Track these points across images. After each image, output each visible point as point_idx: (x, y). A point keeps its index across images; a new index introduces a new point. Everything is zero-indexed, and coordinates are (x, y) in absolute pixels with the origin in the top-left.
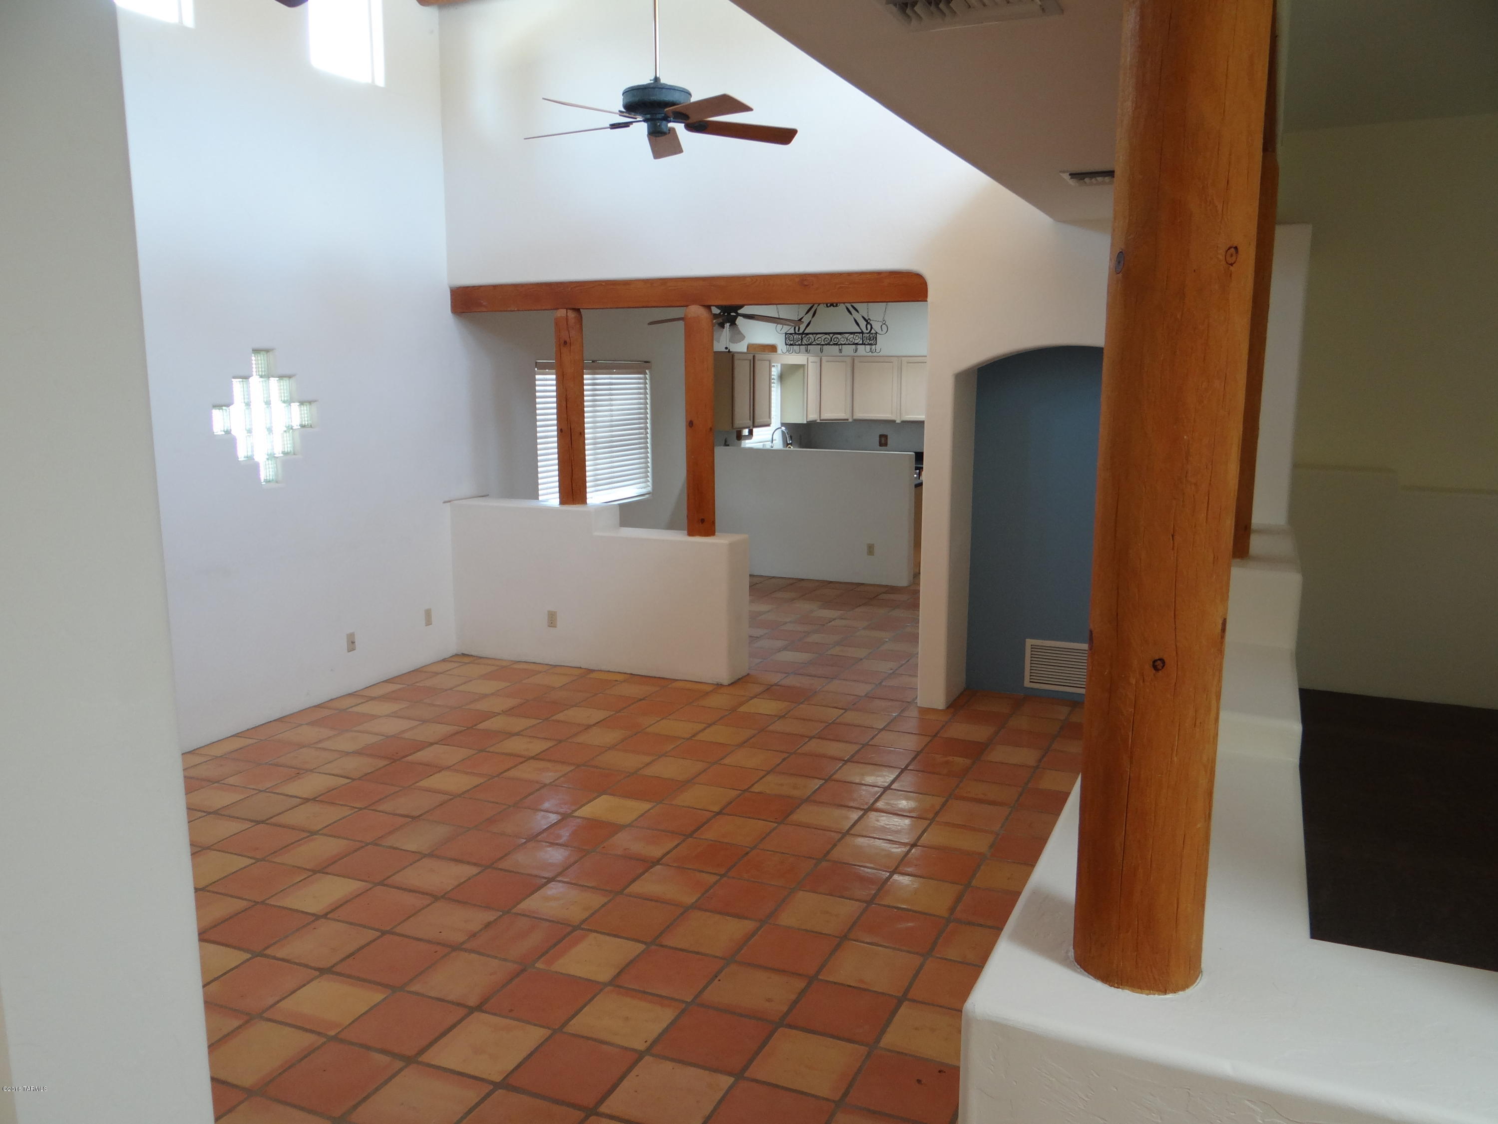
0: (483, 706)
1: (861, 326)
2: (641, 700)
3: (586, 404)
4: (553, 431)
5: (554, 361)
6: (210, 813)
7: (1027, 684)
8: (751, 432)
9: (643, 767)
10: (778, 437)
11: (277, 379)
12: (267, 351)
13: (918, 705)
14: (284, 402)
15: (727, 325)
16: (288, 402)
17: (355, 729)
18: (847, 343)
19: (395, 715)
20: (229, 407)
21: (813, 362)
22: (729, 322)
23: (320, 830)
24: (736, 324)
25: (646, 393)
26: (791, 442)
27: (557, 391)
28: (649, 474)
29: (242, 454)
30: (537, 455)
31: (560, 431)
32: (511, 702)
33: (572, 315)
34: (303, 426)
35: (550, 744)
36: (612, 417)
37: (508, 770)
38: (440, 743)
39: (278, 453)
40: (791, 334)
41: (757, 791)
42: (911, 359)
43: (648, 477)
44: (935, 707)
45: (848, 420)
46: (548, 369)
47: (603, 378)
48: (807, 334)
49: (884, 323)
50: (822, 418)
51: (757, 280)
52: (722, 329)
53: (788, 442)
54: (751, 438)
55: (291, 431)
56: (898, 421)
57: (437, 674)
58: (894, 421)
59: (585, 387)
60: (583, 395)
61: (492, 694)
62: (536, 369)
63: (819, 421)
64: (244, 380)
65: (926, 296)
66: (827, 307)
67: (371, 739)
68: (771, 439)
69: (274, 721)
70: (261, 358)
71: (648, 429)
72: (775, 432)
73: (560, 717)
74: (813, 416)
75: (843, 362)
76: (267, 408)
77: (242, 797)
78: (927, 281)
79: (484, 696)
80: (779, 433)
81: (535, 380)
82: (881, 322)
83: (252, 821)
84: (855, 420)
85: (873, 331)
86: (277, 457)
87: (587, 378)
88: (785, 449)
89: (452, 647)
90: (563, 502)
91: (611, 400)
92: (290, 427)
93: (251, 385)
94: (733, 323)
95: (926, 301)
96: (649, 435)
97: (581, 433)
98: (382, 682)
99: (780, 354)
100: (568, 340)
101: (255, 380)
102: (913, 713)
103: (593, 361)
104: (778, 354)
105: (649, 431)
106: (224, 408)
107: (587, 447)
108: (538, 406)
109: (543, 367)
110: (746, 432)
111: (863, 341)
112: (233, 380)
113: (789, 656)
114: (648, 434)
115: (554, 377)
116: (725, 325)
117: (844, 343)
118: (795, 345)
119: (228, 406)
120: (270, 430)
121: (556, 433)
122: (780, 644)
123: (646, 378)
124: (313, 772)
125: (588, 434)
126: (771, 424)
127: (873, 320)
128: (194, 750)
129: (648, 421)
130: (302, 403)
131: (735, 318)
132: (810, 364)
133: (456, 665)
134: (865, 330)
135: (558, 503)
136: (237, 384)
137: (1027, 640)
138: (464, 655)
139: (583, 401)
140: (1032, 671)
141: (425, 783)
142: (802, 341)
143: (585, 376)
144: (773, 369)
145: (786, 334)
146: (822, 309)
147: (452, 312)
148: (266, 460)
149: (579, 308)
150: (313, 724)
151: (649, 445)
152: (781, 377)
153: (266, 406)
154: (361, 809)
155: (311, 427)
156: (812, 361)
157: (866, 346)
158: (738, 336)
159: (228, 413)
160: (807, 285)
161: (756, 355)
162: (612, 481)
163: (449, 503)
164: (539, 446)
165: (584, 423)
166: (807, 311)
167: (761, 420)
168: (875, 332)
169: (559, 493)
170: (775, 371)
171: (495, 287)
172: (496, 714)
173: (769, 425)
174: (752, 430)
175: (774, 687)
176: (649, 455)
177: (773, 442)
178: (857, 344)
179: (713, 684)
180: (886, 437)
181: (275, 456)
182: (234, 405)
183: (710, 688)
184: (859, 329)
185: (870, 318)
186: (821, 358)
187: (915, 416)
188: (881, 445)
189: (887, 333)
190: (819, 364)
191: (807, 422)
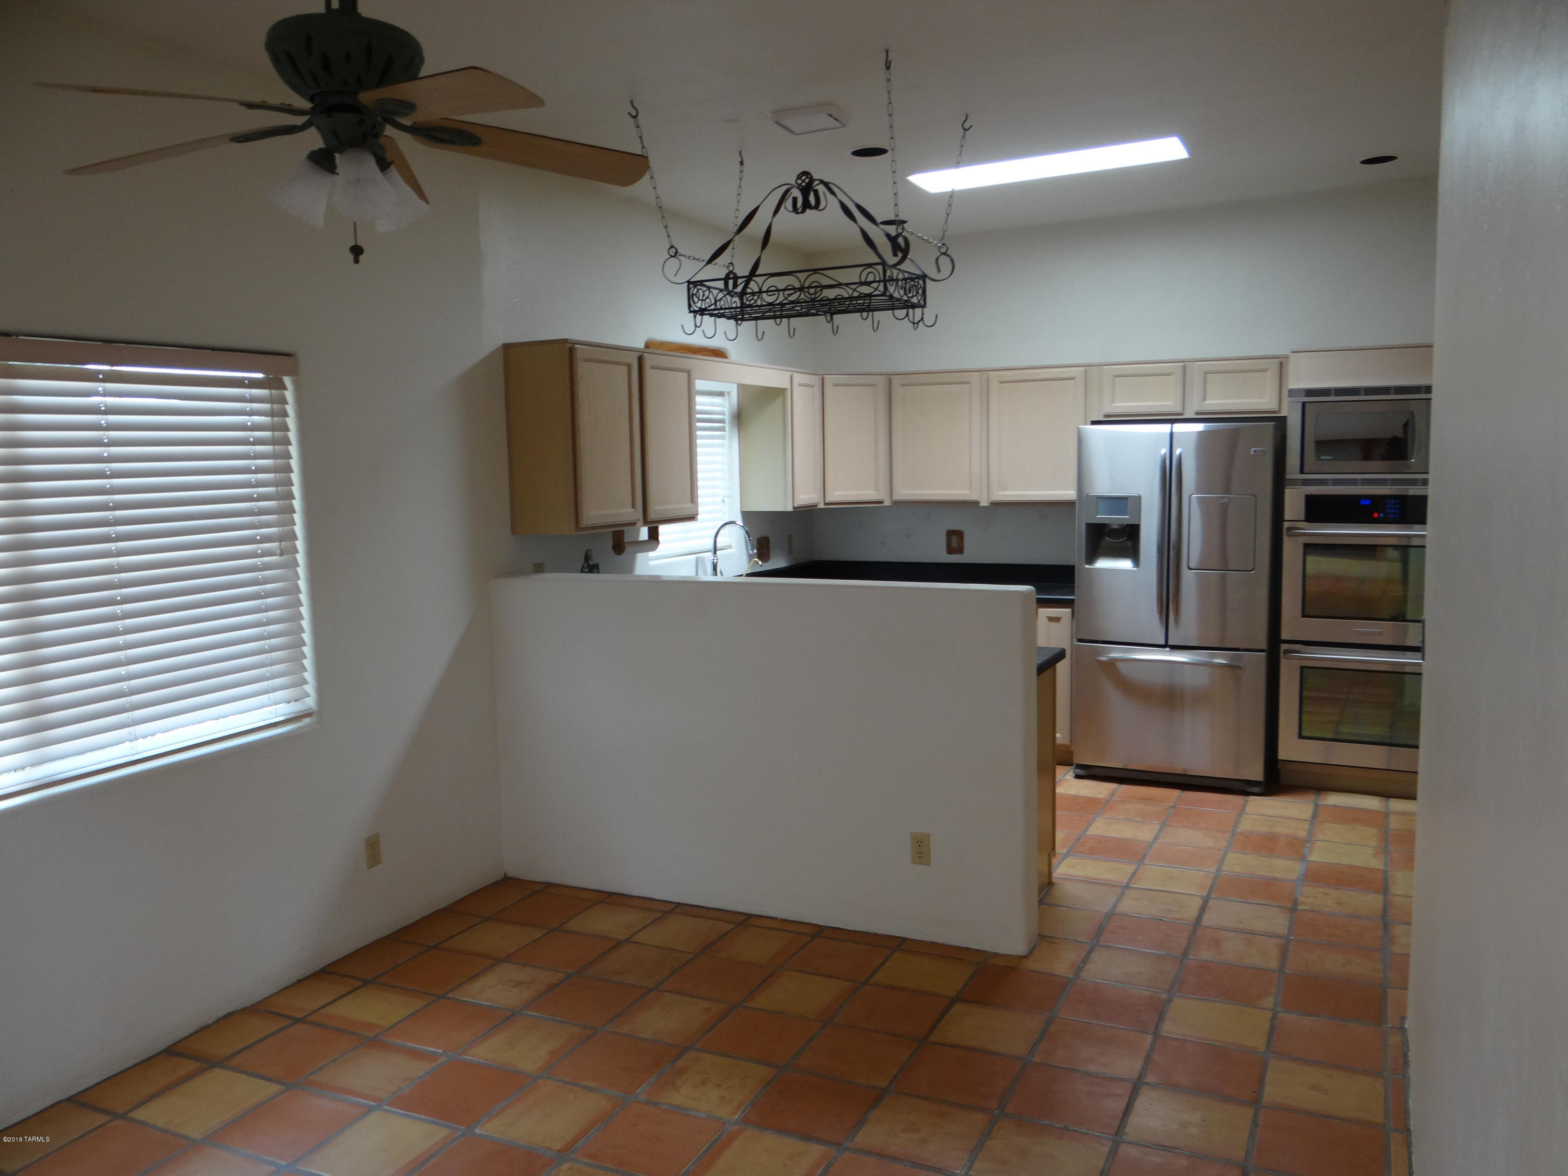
8: (654, 535)
21: (806, 385)
25: (283, 441)
40: (706, 285)
42: (1009, 375)
43: (304, 670)
45: (882, 502)
49: (943, 250)
50: (830, 499)
54: (654, 549)
56: (984, 503)
58: (975, 503)
63: (821, 506)
68: (711, 546)
71: (295, 539)
72: (721, 533)
74: (807, 496)
75: (865, 385)
84: (896, 503)
96: (300, 558)
105: (299, 544)
110: (638, 535)
114: (297, 552)
123: (281, 401)
126: (697, 514)
129: (296, 517)
132: (797, 388)
145: (691, 284)
152: (740, 418)
156: (802, 382)
161: (645, 355)
167: (671, 507)
168: (919, 273)
173: (692, 518)
174: (654, 529)
180: (959, 534)
184: (876, 258)
186: (823, 379)
187: (1019, 493)
188: (950, 551)
189: (951, 274)
190: (817, 390)
191: (794, 508)
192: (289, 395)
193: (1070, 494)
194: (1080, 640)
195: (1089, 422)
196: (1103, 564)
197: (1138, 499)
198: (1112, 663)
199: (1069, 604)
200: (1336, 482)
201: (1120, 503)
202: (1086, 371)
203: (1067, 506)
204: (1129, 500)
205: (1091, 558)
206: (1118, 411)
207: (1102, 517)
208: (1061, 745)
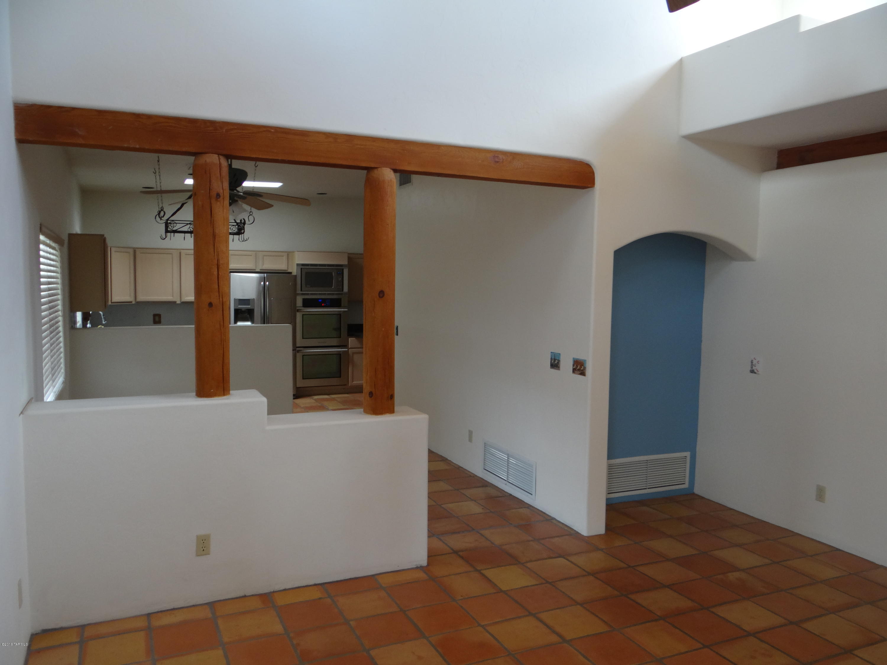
13: (585, 535)
33: (224, 162)
45: (131, 302)
56: (179, 302)
75: (126, 252)
84: (136, 303)
100: (221, 192)
147: (17, 139)
160: (497, 162)
163: (22, 415)
180: (159, 316)
188: (154, 321)
196: (240, 323)
197: (254, 300)
200: (312, 294)
204: (250, 300)
205: (235, 322)
207: (240, 307)
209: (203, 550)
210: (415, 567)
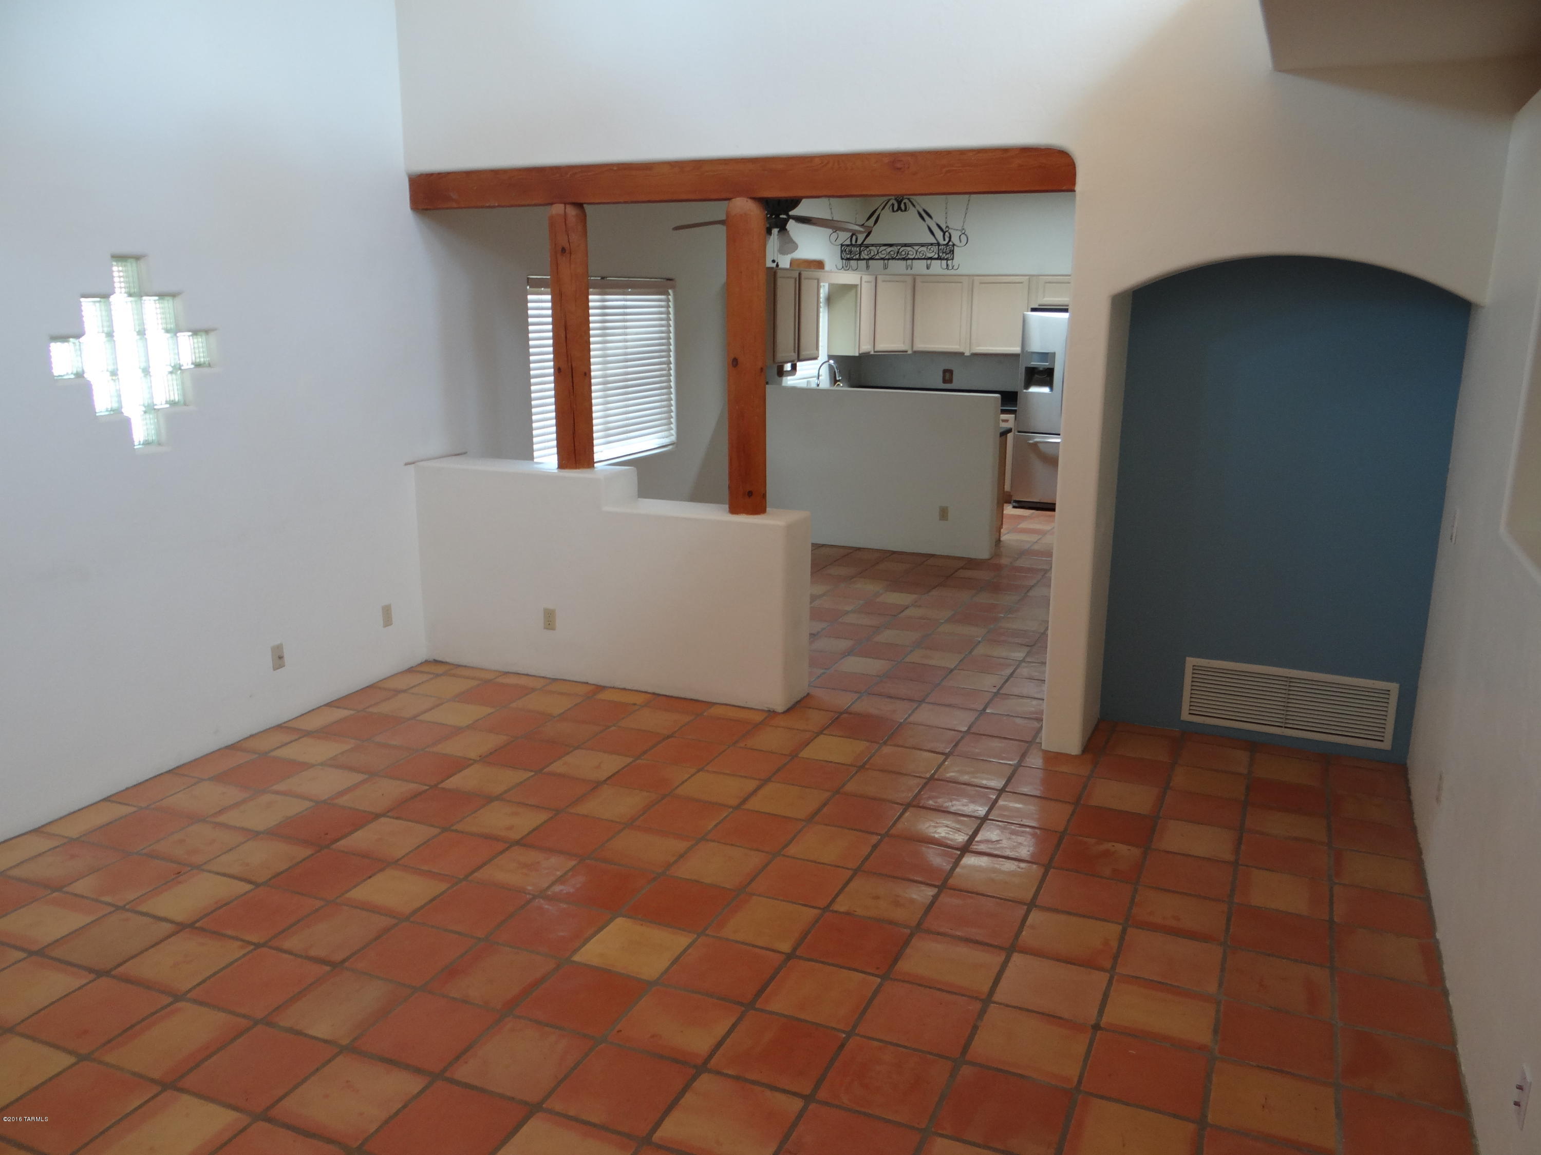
0: (453, 748)
1: (936, 237)
2: (668, 737)
3: (591, 332)
4: (548, 368)
5: (549, 277)
6: (31, 953)
7: (1185, 716)
8: (794, 367)
9: (676, 862)
10: (825, 372)
11: (156, 298)
12: (137, 258)
13: (1043, 747)
14: (167, 331)
15: (775, 231)
16: (174, 331)
17: (276, 787)
18: (916, 257)
19: (334, 763)
20: (79, 338)
21: (868, 282)
22: (777, 227)
23: (190, 991)
24: (786, 229)
25: (668, 319)
26: (840, 378)
27: (553, 316)
28: (673, 420)
29: (102, 404)
30: (530, 399)
31: (558, 371)
32: (492, 741)
33: (572, 211)
34: (198, 365)
35: (542, 817)
36: (627, 349)
37: (480, 867)
38: (389, 814)
39: (160, 402)
40: (848, 245)
41: (843, 909)
42: (984, 279)
43: (672, 424)
44: (1068, 752)
45: (907, 352)
46: (544, 288)
47: (615, 300)
48: (867, 246)
49: (963, 232)
50: (877, 349)
51: (828, 163)
52: (769, 236)
53: (838, 379)
54: (794, 374)
55: (179, 372)
56: (967, 354)
57: (397, 692)
58: (962, 354)
59: (591, 311)
60: (588, 322)
61: (469, 727)
62: (528, 287)
63: (872, 353)
64: (102, 300)
65: (1074, 184)
66: (893, 211)
67: (296, 807)
68: (817, 374)
69: (167, 772)
70: (131, 266)
71: (671, 363)
72: (822, 367)
73: (557, 767)
74: (866, 347)
75: (902, 281)
76: (141, 339)
77: (89, 919)
78: (1075, 162)
79: (457, 731)
80: (825, 367)
81: (527, 301)
82: (960, 230)
83: (90, 970)
84: (915, 352)
85: (950, 243)
86: (158, 410)
87: (594, 300)
88: (832, 388)
89: (421, 653)
90: (561, 466)
91: (626, 327)
92: (178, 366)
93: (112, 307)
94: (783, 228)
95: (1074, 191)
96: (672, 372)
97: (585, 374)
98: (323, 706)
99: (831, 272)
100: (567, 246)
101: (120, 300)
102: (1035, 761)
103: (603, 278)
104: (825, 272)
105: (672, 366)
106: (71, 340)
107: (593, 388)
108: (531, 335)
109: (537, 285)
110: (788, 367)
111: (939, 255)
112: (82, 300)
113: (856, 665)
114: (671, 370)
115: (549, 297)
116: (773, 232)
117: (913, 257)
118: (853, 259)
119: (78, 336)
120: (146, 371)
121: (552, 371)
122: (844, 644)
123: (668, 300)
124: (204, 870)
125: (596, 371)
126: (818, 357)
127: (952, 229)
128: (43, 826)
129: (672, 354)
130: (195, 332)
131: (785, 222)
132: (864, 285)
133: (425, 677)
134: (942, 242)
135: (556, 466)
136: (90, 309)
137: (1188, 658)
138: (436, 662)
139: (588, 329)
140: (1193, 700)
141: (360, 893)
142: (860, 256)
143: (591, 297)
144: (822, 291)
145: (842, 245)
146: (886, 214)
147: (412, 209)
148: (143, 413)
149: (581, 202)
150: (220, 778)
151: (672, 384)
152: (829, 300)
153: (138, 337)
154: (257, 946)
155: (209, 365)
156: (866, 280)
157: (943, 261)
158: (788, 245)
159: (78, 347)
160: (900, 169)
161: (802, 272)
162: (627, 430)
163: (413, 465)
164: (533, 388)
165: (589, 357)
166: (868, 216)
167: (808, 353)
168: (952, 244)
169: (557, 454)
170: (824, 292)
171: (469, 175)
172: (472, 762)
173: (816, 358)
174: (796, 364)
175: (845, 715)
176: (673, 396)
177: (820, 378)
178: (931, 258)
179: (763, 710)
180: (950, 372)
181: (156, 407)
182: (85, 335)
183: (758, 718)
184: (935, 240)
185: (948, 225)
186: (876, 278)
187: (988, 348)
188: (945, 381)
189: (967, 243)
190: (873, 284)
191: (859, 354)
192: (671, 298)
193: (1016, 349)
194: (1019, 432)
195: (1030, 309)
196: (1033, 389)
197: (1054, 354)
198: (1036, 444)
199: (1014, 412)
201: (1045, 356)
202: (1029, 279)
203: (1015, 356)
204: (1049, 354)
205: (1027, 386)
206: (1046, 303)
207: (1034, 363)
208: (1007, 492)
209: (549, 624)
210: (767, 709)
